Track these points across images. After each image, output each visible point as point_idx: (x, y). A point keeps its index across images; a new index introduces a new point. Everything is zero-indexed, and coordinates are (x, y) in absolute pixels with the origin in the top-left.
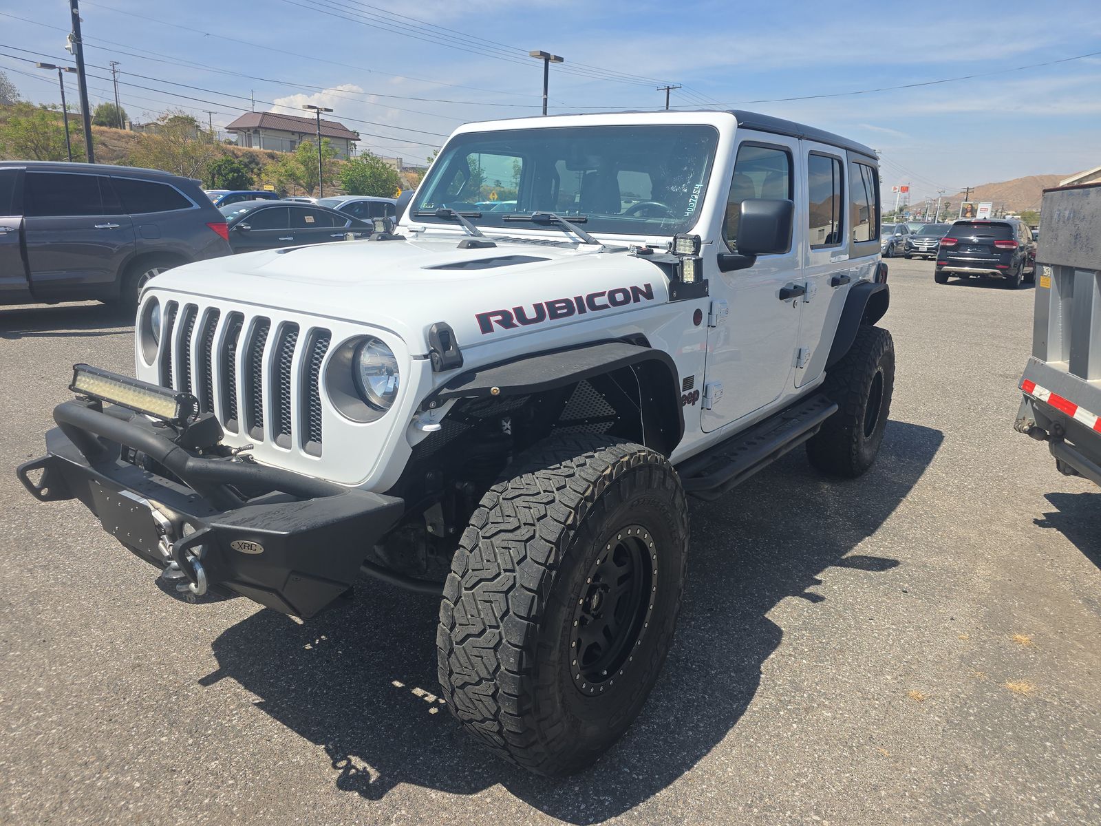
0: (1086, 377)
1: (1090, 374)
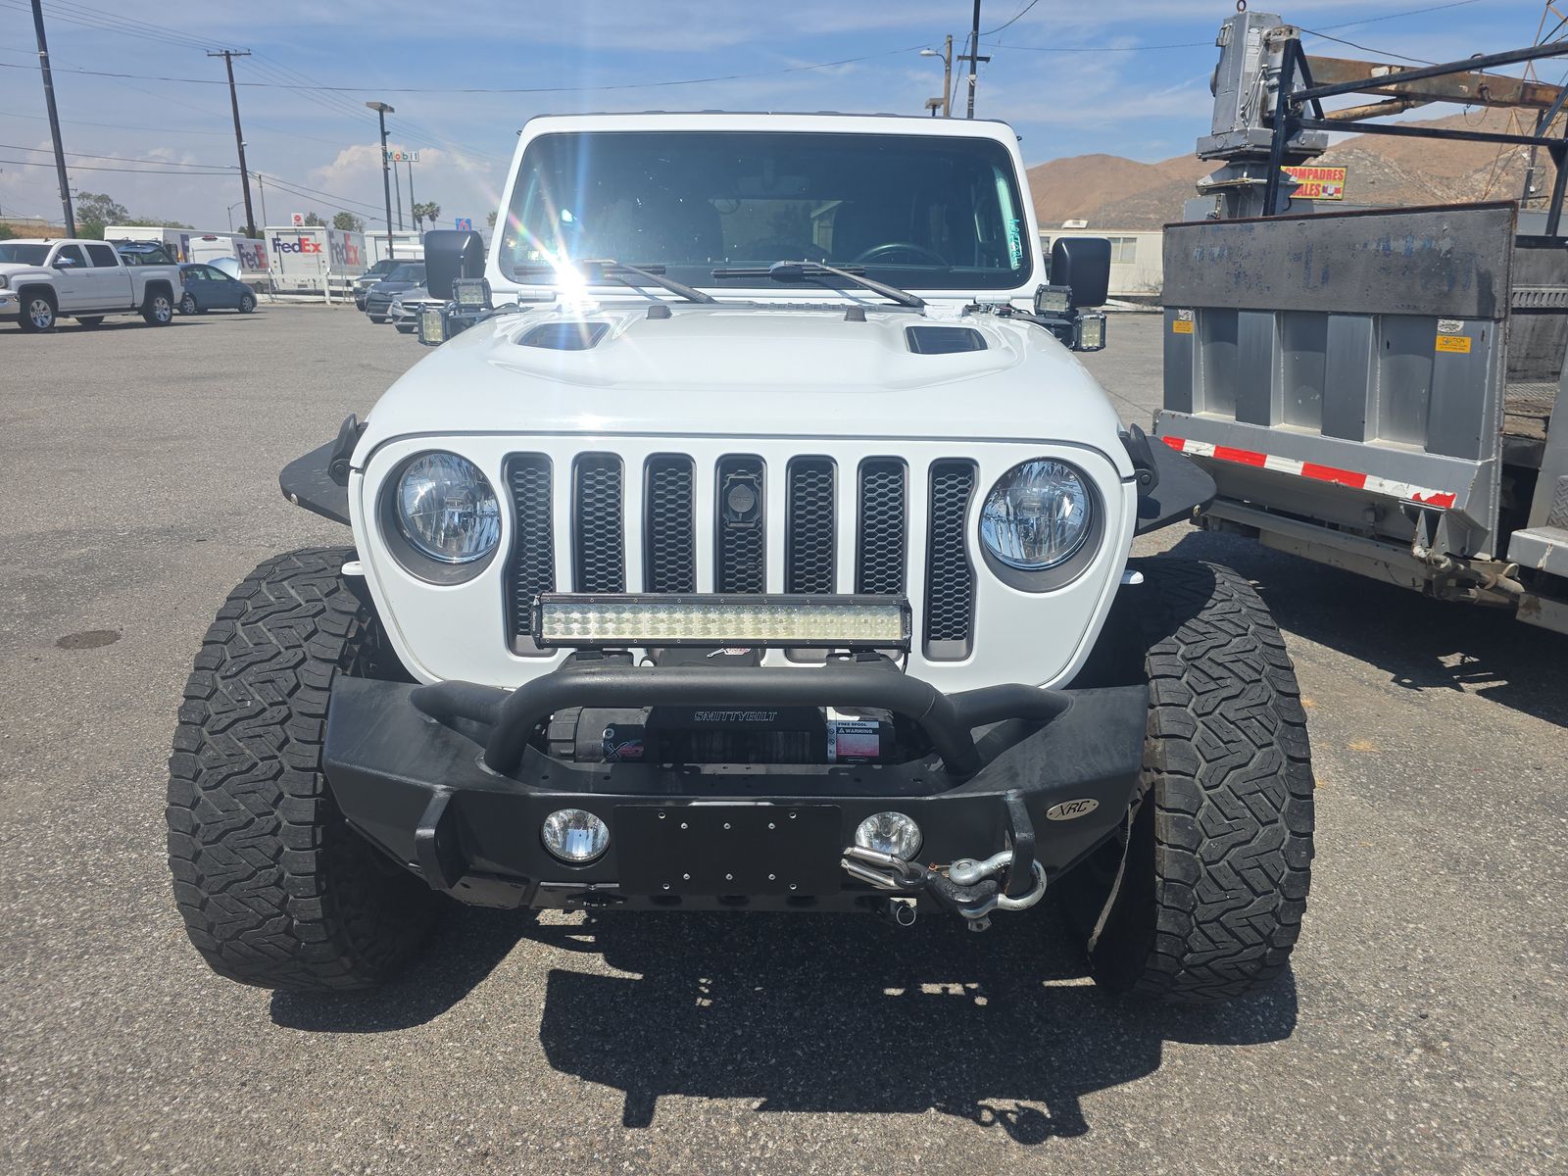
0: (1268, 424)
1: (1272, 420)
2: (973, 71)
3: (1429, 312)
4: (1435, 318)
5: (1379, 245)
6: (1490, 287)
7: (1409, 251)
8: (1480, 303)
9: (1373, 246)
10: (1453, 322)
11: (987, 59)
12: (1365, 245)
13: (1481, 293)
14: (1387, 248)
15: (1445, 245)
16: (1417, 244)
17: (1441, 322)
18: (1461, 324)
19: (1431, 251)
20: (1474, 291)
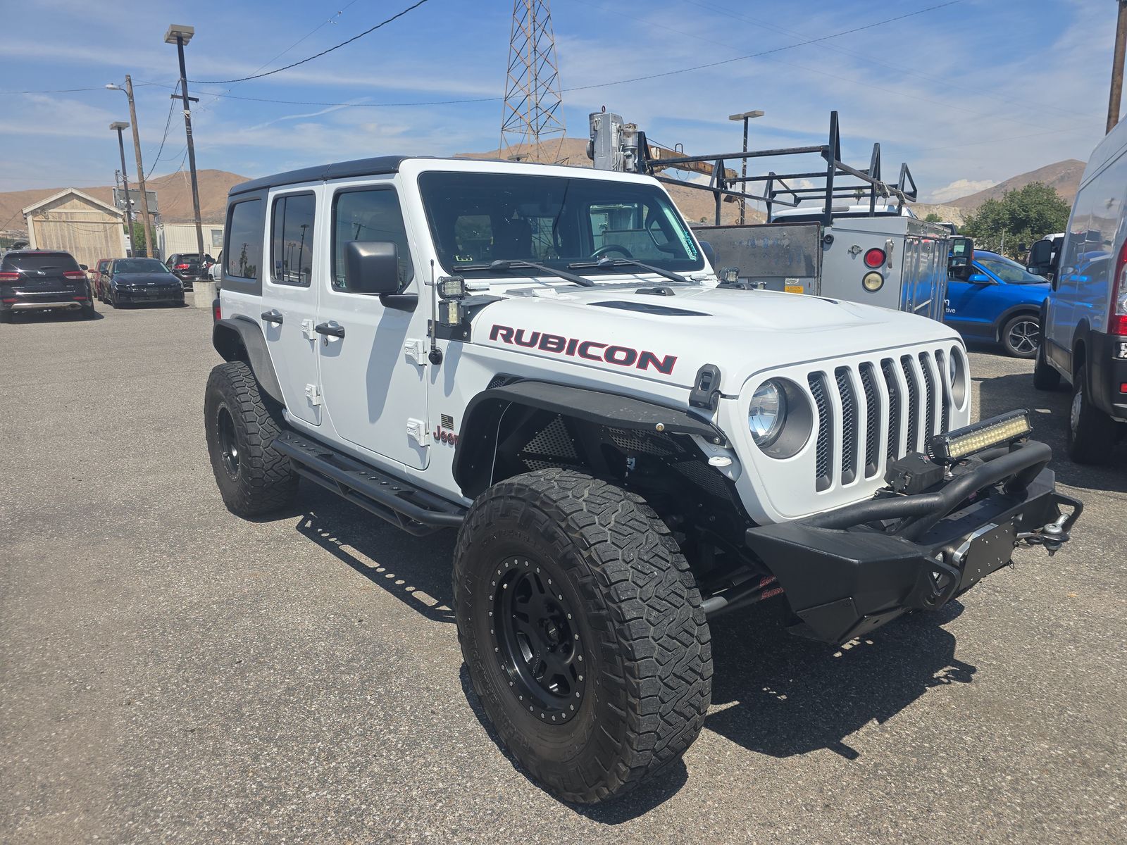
2: (187, 107)
3: (781, 275)
4: (784, 278)
5: (748, 243)
6: (811, 262)
7: (766, 247)
8: (806, 270)
9: (745, 243)
10: (793, 279)
11: (197, 100)
12: (741, 243)
13: (807, 265)
14: (753, 244)
15: (786, 242)
16: (770, 242)
17: (787, 280)
18: (798, 280)
19: (778, 245)
20: (803, 264)
